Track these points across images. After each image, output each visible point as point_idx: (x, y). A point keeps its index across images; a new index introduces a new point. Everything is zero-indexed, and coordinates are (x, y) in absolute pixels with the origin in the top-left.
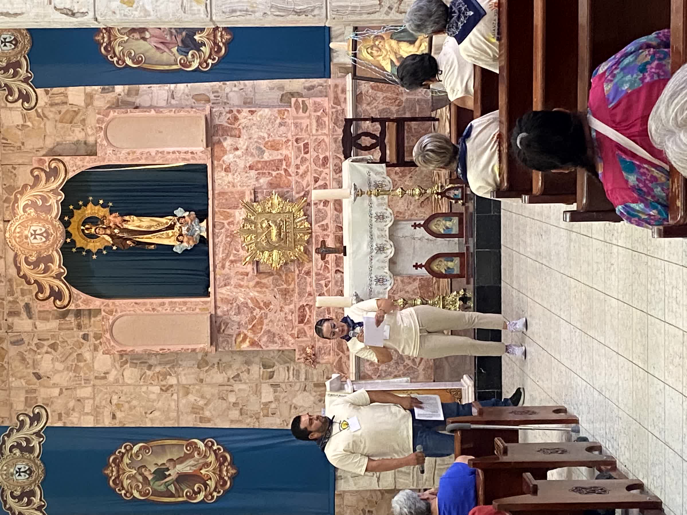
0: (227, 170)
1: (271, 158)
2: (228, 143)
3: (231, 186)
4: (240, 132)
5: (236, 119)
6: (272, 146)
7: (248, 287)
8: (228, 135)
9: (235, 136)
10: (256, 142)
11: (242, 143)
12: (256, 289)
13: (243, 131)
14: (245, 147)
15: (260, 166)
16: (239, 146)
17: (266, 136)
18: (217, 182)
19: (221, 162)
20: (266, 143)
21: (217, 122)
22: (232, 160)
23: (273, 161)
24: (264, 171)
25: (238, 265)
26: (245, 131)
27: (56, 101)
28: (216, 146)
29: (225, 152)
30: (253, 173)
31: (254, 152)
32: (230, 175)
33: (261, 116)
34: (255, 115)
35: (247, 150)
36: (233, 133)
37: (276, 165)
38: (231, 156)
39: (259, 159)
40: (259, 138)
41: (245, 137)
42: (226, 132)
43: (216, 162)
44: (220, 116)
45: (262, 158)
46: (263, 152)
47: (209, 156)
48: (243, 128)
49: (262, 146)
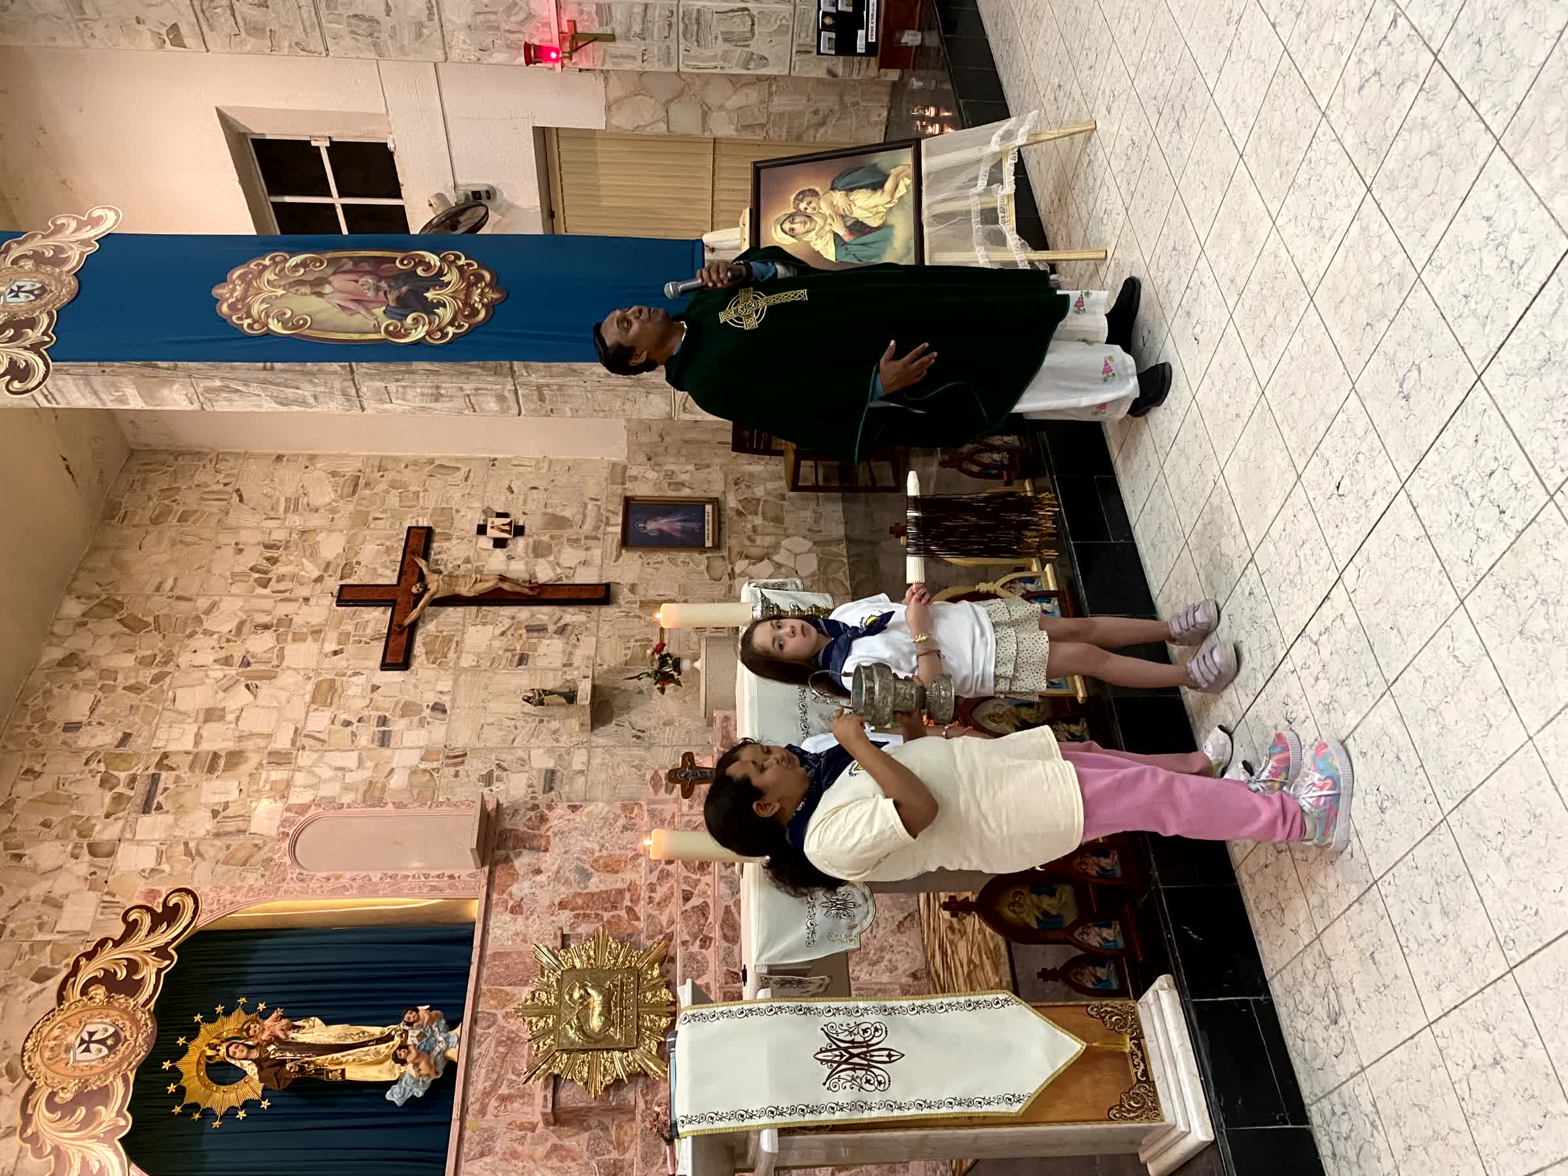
0: (516, 910)
1: (603, 887)
2: (522, 862)
3: (518, 940)
4: (548, 842)
5: (543, 819)
6: (606, 866)
7: (532, 1158)
8: (524, 847)
9: (538, 849)
10: (577, 859)
11: (549, 861)
12: (549, 1164)
13: (555, 841)
14: (556, 867)
15: (580, 901)
16: (543, 867)
17: (597, 847)
18: (494, 932)
19: (505, 896)
20: (596, 860)
21: (508, 824)
22: (526, 891)
23: (606, 892)
24: (588, 912)
25: (516, 1105)
26: (557, 839)
27: (228, 829)
28: (499, 867)
29: (514, 877)
30: (565, 916)
31: (572, 876)
32: (520, 919)
33: (590, 812)
34: (578, 812)
35: (558, 872)
36: (535, 843)
37: (612, 900)
38: (526, 884)
39: (579, 890)
40: (585, 851)
41: (557, 850)
42: (522, 842)
43: (495, 896)
44: (514, 815)
45: (586, 887)
46: (588, 876)
47: (484, 882)
48: (556, 835)
49: (587, 866)
